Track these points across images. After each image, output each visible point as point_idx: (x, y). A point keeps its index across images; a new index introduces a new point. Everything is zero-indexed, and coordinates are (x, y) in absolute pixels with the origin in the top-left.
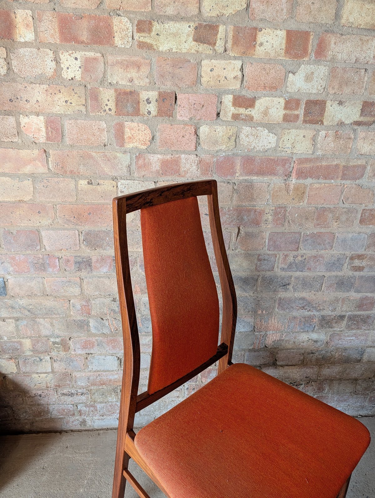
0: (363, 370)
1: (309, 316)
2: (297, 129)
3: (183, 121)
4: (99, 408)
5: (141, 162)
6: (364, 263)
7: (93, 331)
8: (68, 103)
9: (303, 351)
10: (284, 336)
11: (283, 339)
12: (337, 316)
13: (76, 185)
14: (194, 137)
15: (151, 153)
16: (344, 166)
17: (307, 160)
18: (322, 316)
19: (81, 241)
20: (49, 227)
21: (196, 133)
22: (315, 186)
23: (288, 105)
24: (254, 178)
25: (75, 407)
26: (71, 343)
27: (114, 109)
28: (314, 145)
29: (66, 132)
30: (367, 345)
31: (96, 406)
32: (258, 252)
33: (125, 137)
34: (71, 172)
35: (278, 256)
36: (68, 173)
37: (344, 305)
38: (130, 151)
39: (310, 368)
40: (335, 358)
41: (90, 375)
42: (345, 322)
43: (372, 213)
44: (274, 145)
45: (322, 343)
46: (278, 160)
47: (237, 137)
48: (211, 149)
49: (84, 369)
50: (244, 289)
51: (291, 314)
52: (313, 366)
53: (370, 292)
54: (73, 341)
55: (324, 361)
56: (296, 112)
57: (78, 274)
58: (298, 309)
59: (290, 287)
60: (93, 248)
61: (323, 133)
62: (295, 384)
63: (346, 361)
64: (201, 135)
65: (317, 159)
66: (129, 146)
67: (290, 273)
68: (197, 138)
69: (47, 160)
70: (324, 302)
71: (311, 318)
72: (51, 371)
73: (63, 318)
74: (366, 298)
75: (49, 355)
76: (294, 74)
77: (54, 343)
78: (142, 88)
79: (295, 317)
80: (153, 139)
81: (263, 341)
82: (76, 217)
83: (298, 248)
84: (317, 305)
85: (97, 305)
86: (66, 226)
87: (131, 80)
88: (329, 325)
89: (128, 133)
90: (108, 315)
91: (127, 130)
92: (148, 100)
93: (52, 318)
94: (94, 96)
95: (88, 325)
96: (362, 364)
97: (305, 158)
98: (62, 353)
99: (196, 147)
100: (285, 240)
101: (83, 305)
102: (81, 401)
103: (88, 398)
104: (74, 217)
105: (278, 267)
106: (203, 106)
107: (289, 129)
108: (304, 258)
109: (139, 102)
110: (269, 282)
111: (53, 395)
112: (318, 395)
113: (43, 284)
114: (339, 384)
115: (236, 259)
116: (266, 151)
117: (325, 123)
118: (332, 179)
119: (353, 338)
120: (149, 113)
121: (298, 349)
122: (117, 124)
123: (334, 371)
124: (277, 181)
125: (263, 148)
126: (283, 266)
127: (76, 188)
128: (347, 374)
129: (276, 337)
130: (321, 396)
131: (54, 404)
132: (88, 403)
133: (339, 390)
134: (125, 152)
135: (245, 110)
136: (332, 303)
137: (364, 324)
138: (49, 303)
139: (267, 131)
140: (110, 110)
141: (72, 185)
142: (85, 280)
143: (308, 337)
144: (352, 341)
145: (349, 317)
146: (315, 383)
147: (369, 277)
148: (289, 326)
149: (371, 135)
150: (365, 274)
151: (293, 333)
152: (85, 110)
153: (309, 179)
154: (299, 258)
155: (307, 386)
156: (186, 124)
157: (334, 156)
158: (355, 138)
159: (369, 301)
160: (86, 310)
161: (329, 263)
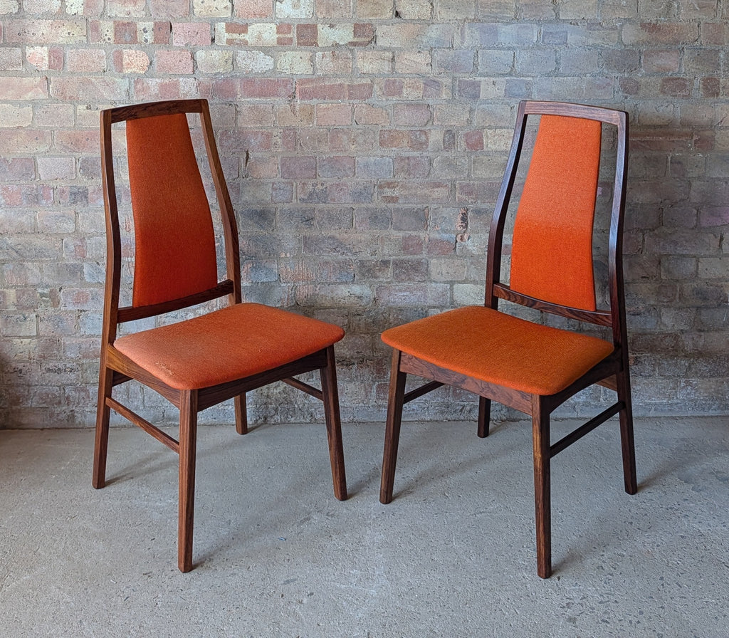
1: (344, 261)
2: (293, 51)
3: (179, 47)
4: (92, 393)
5: (139, 86)
6: (396, 193)
7: (87, 279)
8: (71, 35)
9: (346, 312)
10: (317, 289)
11: (317, 292)
12: (379, 262)
13: (75, 111)
14: (191, 62)
15: (149, 77)
16: (349, 86)
17: (308, 81)
18: (360, 261)
19: (78, 170)
20: (46, 154)
21: (192, 58)
22: (321, 107)
23: (280, 29)
24: (256, 100)
25: (62, 391)
26: (61, 294)
27: (113, 39)
28: (314, 66)
29: (67, 60)
30: (428, 304)
31: (88, 390)
32: (272, 180)
33: (124, 63)
34: (71, 97)
35: (294, 184)
36: (68, 98)
37: (385, 247)
38: (129, 76)
39: (360, 337)
40: (390, 323)
41: (83, 342)
42: (391, 270)
43: (391, 134)
44: (272, 67)
45: (368, 300)
46: (278, 81)
47: (234, 60)
48: (209, 72)
49: (75, 333)
50: (261, 225)
51: (321, 257)
52: (363, 335)
53: (413, 230)
54: (64, 292)
55: (376, 327)
56: (289, 36)
57: (74, 206)
58: (329, 251)
59: (315, 222)
60: (90, 177)
61: (319, 54)
62: (345, 363)
64: (198, 60)
65: (319, 78)
66: (127, 71)
67: (312, 206)
68: (194, 63)
69: (48, 86)
70: (359, 242)
71: (347, 263)
72: (35, 334)
73: (54, 261)
74: (410, 237)
75: (34, 311)
76: (281, 2)
77: (42, 295)
78: (138, 19)
80: (151, 64)
81: (293, 295)
82: (73, 143)
83: (315, 175)
84: (351, 246)
85: (92, 244)
86: (63, 153)
87: (129, 13)
88: (371, 274)
89: (126, 59)
91: (125, 56)
92: (144, 29)
93: (42, 261)
94: (95, 28)
95: (82, 272)
97: (306, 79)
98: (51, 309)
99: (194, 71)
100: (300, 165)
101: (77, 246)
102: (69, 382)
103: (79, 377)
105: (297, 198)
106: (197, 33)
107: (285, 51)
108: (325, 186)
109: (136, 32)
110: (289, 216)
111: (36, 370)
112: (380, 383)
113: (35, 219)
115: (248, 188)
116: (265, 73)
117: (320, 45)
118: (339, 99)
119: (408, 293)
120: (146, 40)
121: (339, 308)
122: (116, 51)
124: (281, 103)
125: (261, 70)
126: (302, 196)
127: (75, 113)
129: (308, 290)
130: (384, 384)
131: (37, 385)
132: (78, 386)
134: (124, 77)
135: (238, 35)
136: (369, 243)
137: (416, 273)
138: (40, 242)
139: (262, 54)
140: (109, 39)
141: (71, 111)
142: (81, 215)
143: (348, 290)
144: (407, 298)
145: (395, 263)
146: (372, 362)
147: (406, 209)
148: (321, 274)
149: (369, 54)
150: (400, 206)
151: (329, 285)
152: (85, 40)
153: (315, 100)
154: (319, 186)
155: (361, 367)
156: (182, 50)
157: (336, 76)
158: (354, 58)
159: (415, 242)
160: (81, 252)
161: (355, 193)
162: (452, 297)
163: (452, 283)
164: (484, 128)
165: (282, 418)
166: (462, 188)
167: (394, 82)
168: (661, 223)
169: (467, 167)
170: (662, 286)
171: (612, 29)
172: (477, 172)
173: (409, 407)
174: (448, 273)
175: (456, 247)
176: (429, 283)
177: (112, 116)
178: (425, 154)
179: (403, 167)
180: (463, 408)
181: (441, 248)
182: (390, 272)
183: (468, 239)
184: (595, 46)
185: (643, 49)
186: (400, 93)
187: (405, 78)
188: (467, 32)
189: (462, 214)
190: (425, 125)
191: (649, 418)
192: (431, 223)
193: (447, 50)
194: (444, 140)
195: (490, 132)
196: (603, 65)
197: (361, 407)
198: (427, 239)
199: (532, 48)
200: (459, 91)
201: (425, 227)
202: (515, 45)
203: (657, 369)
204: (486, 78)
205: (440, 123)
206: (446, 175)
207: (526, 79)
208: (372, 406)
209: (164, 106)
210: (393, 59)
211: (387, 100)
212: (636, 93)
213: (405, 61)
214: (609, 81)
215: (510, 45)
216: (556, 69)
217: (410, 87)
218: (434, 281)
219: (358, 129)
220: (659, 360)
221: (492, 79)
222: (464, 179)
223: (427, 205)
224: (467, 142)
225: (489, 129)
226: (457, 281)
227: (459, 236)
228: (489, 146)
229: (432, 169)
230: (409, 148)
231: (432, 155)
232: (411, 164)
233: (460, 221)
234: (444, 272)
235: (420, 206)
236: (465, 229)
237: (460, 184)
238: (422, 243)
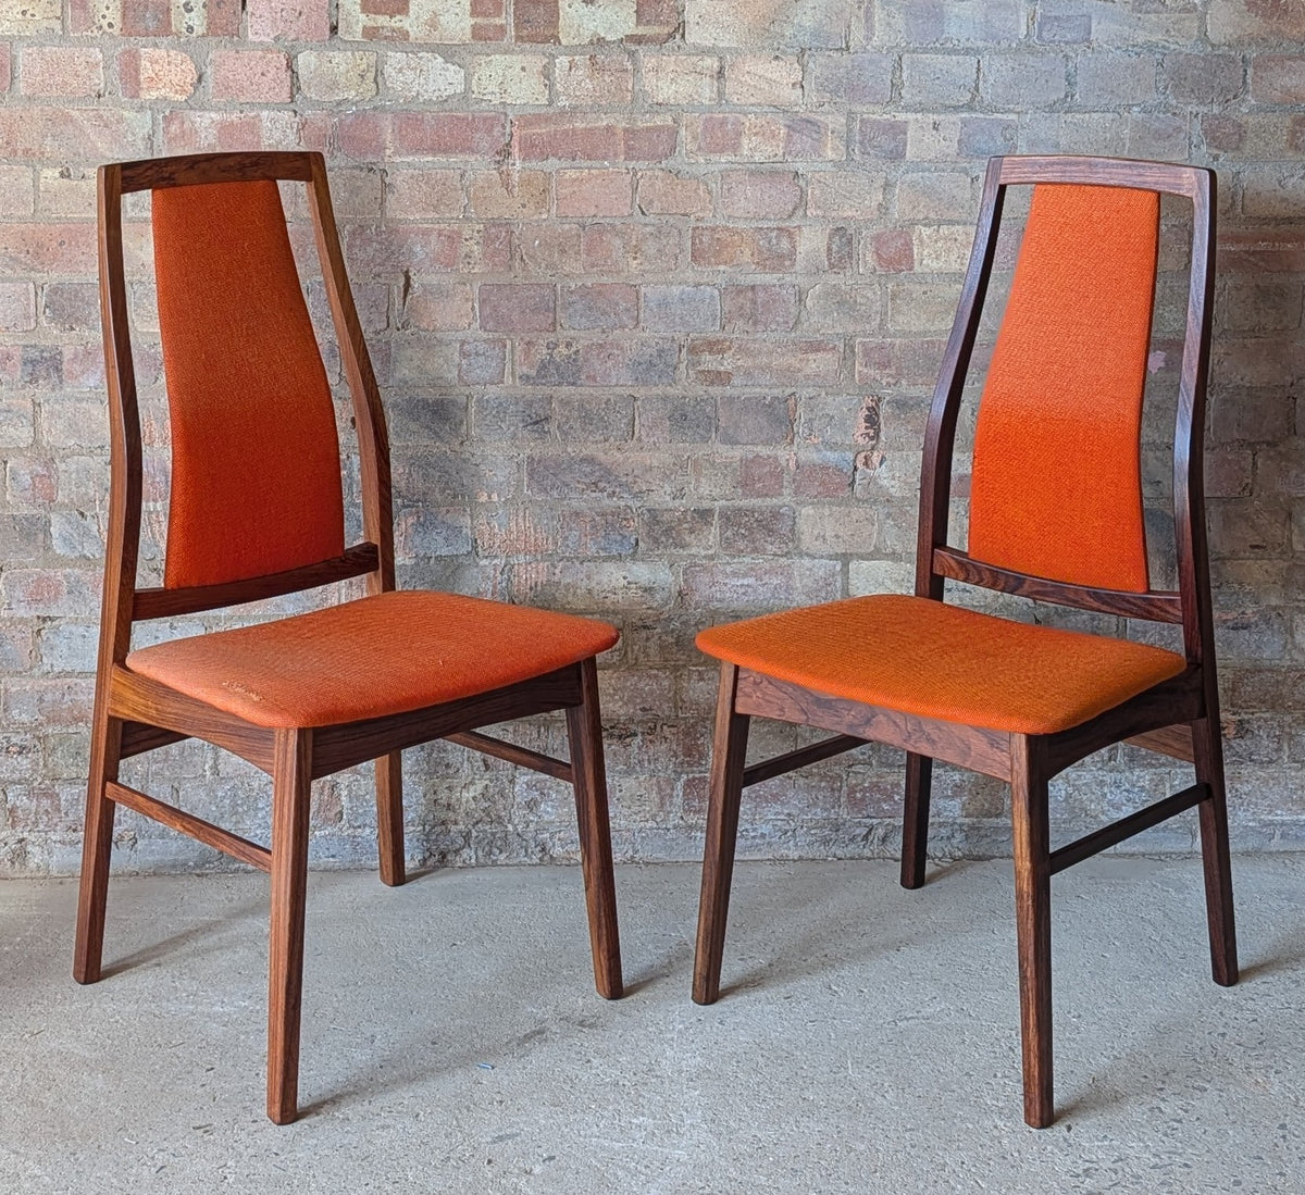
1: (614, 511)
2: (506, 53)
3: (261, 43)
4: (66, 800)
5: (174, 128)
6: (727, 364)
7: (59, 548)
8: (28, 15)
9: (618, 621)
10: (557, 571)
11: (556, 579)
12: (689, 513)
13: (35, 181)
14: (285, 76)
15: (195, 109)
16: (626, 130)
17: (538, 119)
18: (649, 511)
19: (41, 309)
21: (289, 66)
22: (567, 176)
23: (478, 7)
24: (426, 159)
25: (1, 796)
27: (118, 25)
28: (550, 87)
29: (20, 70)
30: (794, 603)
31: (58, 795)
32: (460, 335)
33: (142, 78)
34: (26, 151)
35: (508, 343)
36: (20, 153)
37: (703, 480)
38: (154, 106)
39: (649, 677)
41: (47, 688)
42: (715, 530)
43: (717, 236)
44: (460, 89)
45: (666, 595)
46: (473, 120)
47: (379, 73)
48: (325, 98)
49: (31, 668)
50: (435, 433)
51: (565, 503)
52: (655, 672)
53: (762, 443)
54: (7, 578)
55: (683, 654)
56: (498, 21)
57: (30, 390)
58: (583, 489)
59: (552, 427)
60: (67, 326)
61: (562, 61)
62: (616, 732)
64: (302, 72)
65: (562, 112)
66: (149, 95)
67: (548, 391)
68: (292, 77)
70: (647, 471)
71: (621, 515)
74: (756, 459)
79: (577, 514)
80: (200, 79)
81: (504, 584)
82: (31, 250)
83: (554, 324)
84: (630, 479)
85: (71, 474)
86: (9, 272)
88: (673, 539)
89: (147, 70)
90: (97, 502)
91: (144, 63)
92: (186, 4)
94: (80, 1)
95: (48, 534)
97: (534, 114)
99: (292, 97)
100: (520, 302)
101: (37, 476)
102: (16, 776)
103: (37, 764)
104: (28, 253)
105: (513, 374)
106: (300, 14)
107: (488, 55)
108: (574, 349)
109: (169, 10)
110: (498, 412)
112: (691, 776)
115: (409, 352)
116: (446, 101)
117: (564, 42)
118: (605, 159)
119: (751, 581)
120: (190, 29)
121: (606, 612)
122: (125, 53)
124: (480, 167)
125: (437, 94)
126: (525, 369)
127: (36, 186)
129: (538, 572)
130: (700, 779)
132: (36, 784)
134: (141, 108)
135: (388, 18)
136: (668, 472)
137: (769, 536)
139: (440, 60)
140: (110, 25)
141: (27, 181)
142: (46, 408)
143: (624, 574)
144: (750, 590)
145: (723, 515)
146: (674, 730)
147: (749, 399)
148: (566, 538)
149: (670, 62)
150: (736, 393)
151: (581, 563)
152: (59, 27)
153: (552, 160)
154: (562, 349)
155: (651, 741)
156: (268, 50)
157: (597, 108)
158: (636, 70)
159: (767, 469)
160: (45, 489)
161: (640, 364)
162: (845, 589)
163: (845, 558)
164: (913, 223)
165: (480, 853)
166: (867, 352)
167: (723, 122)
168: (1293, 430)
169: (877, 307)
170: (1295, 564)
171: (1184, 10)
172: (900, 319)
173: (754, 830)
174: (837, 536)
175: (854, 480)
176: (796, 559)
177: (122, 178)
178: (788, 279)
179: (741, 308)
180: (869, 832)
181: (823, 483)
182: (713, 533)
183: (881, 464)
184: (1151, 47)
185: (1252, 53)
186: (736, 148)
187: (745, 115)
188: (878, 15)
189: (868, 409)
190: (790, 216)
191: (1271, 853)
192: (800, 428)
193: (835, 55)
194: (829, 249)
195: (926, 232)
196: (1166, 88)
197: (651, 829)
198: (792, 464)
199: (1017, 50)
200: (861, 143)
201: (790, 437)
202: (981, 44)
203: (1286, 747)
204: (919, 116)
205: (820, 212)
206: (833, 326)
207: (1004, 117)
208: (675, 827)
209: (231, 162)
210: (721, 73)
211: (708, 162)
212: (1238, 148)
213: (747, 77)
214: (1178, 121)
215: (969, 45)
216: (1066, 96)
217: (756, 134)
218: (807, 555)
219: (646, 225)
220: (1290, 727)
221: (932, 117)
222: (872, 335)
223: (793, 389)
224: (878, 254)
225: (925, 225)
226: (857, 554)
227: (861, 457)
228: (924, 262)
229: (804, 313)
230: (754, 267)
231: (802, 281)
232: (759, 300)
233: (864, 425)
234: (829, 534)
235: (776, 392)
236: (874, 442)
237: (863, 344)
238: (782, 471)
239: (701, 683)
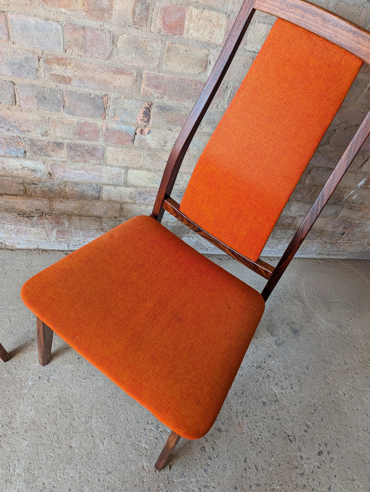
0: (105, 209)
1: (10, 137)
6: (68, 73)
9: (20, 180)
12: (51, 143)
18: (30, 140)
30: (103, 182)
37: (58, 130)
39: (38, 200)
40: (66, 193)
42: (65, 151)
45: (42, 173)
52: (40, 198)
53: (89, 116)
55: (53, 194)
62: (25, 215)
63: (82, 197)
70: (26, 122)
71: (14, 140)
74: (86, 123)
84: (17, 124)
88: (44, 153)
96: (102, 202)
112: (59, 229)
114: (80, 220)
119: (83, 172)
121: (13, 177)
123: (70, 206)
128: (88, 211)
130: (62, 230)
133: (81, 226)
136: (38, 124)
137: (91, 157)
143: (21, 164)
144: (82, 175)
145: (67, 146)
146: (50, 216)
147: (82, 94)
150: (74, 89)
155: (41, 219)
159: (91, 129)
161: (14, 64)
162: (126, 179)
163: (127, 169)
164: (188, 4)
166: (149, 79)
169: (158, 54)
172: (170, 63)
174: (124, 160)
175: (134, 139)
176: (104, 167)
178: (107, 26)
179: (76, 40)
181: (119, 138)
182: (64, 153)
183: (148, 134)
189: (146, 108)
192: (109, 112)
194: (134, 11)
195: (195, 11)
197: (44, 241)
198: (104, 128)
201: (104, 116)
206: (132, 61)
208: (54, 241)
218: (109, 165)
222: (153, 69)
223: (107, 93)
224: (164, 21)
225: (195, 7)
226: (132, 167)
227: (139, 130)
228: (190, 32)
229: (115, 50)
230: (84, 13)
231: (115, 29)
232: (88, 38)
233: (142, 115)
234: (120, 158)
235: (97, 92)
236: (146, 124)
237: (148, 74)
238: (99, 131)
239: (61, 204)
